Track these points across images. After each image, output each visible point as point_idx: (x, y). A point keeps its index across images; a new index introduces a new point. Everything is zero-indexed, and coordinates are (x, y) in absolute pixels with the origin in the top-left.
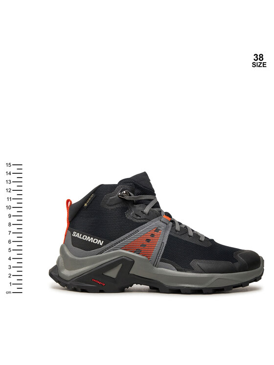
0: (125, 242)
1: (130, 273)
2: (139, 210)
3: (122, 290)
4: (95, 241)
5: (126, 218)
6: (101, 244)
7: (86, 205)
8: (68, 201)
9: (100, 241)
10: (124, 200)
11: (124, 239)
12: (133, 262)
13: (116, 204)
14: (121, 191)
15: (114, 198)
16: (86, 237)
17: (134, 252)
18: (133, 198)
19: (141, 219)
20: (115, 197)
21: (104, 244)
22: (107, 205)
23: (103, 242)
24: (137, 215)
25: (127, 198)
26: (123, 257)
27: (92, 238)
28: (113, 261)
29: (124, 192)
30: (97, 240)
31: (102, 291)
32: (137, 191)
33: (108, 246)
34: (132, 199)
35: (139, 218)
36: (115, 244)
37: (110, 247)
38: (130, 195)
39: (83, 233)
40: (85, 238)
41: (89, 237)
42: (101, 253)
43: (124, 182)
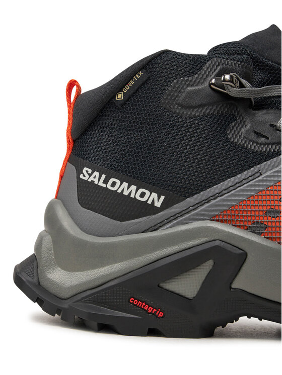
0: (224, 200)
1: (234, 286)
2: (264, 123)
3: (207, 332)
4: (143, 195)
5: (228, 140)
6: (158, 204)
7: (120, 96)
8: (72, 84)
9: (155, 195)
10: (226, 97)
11: (220, 194)
12: (243, 257)
13: (202, 106)
14: (219, 75)
15: (199, 91)
16: (118, 182)
17: (248, 228)
18: (249, 92)
19: (268, 144)
20: (200, 87)
21: (165, 206)
22: (179, 105)
23: (163, 198)
24: (259, 135)
25: (234, 91)
26: (217, 243)
27: (134, 188)
28: (188, 253)
29: (227, 77)
30: (148, 193)
31: (153, 332)
32: (259, 76)
33: (178, 210)
34: (246, 96)
35: (263, 140)
36: (196, 206)
37: (181, 214)
38: (242, 86)
39: (110, 171)
40: (114, 184)
41: (125, 185)
42: (155, 228)
43: (223, 51)
